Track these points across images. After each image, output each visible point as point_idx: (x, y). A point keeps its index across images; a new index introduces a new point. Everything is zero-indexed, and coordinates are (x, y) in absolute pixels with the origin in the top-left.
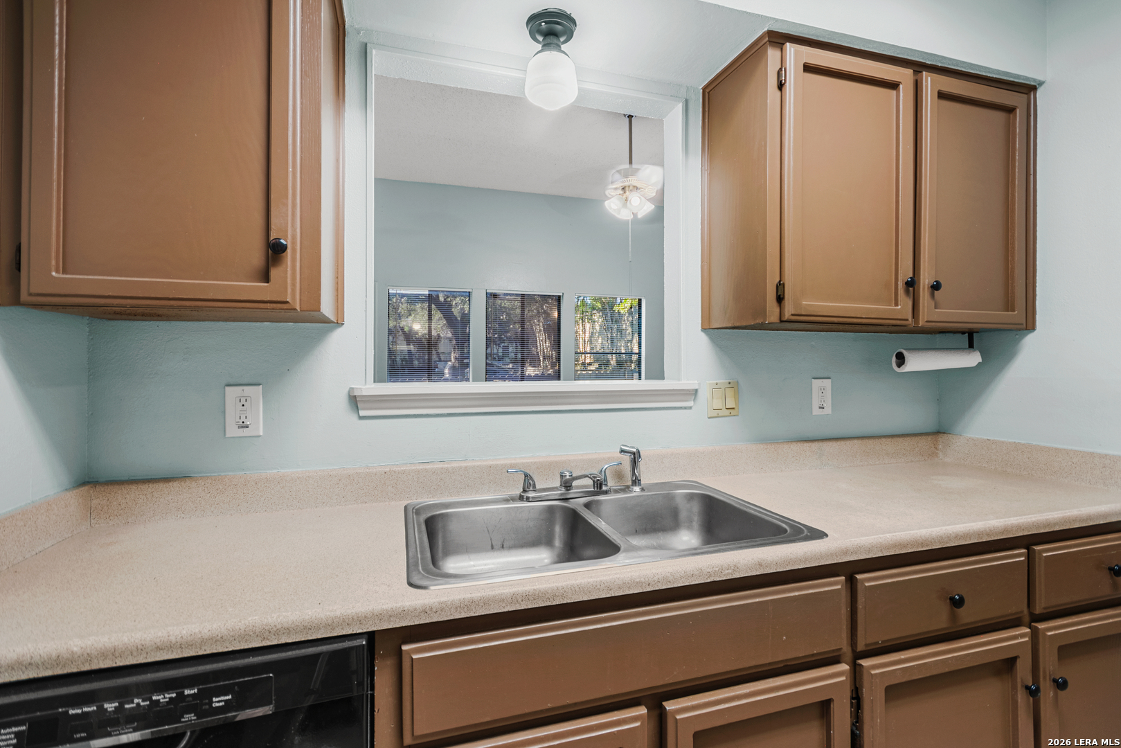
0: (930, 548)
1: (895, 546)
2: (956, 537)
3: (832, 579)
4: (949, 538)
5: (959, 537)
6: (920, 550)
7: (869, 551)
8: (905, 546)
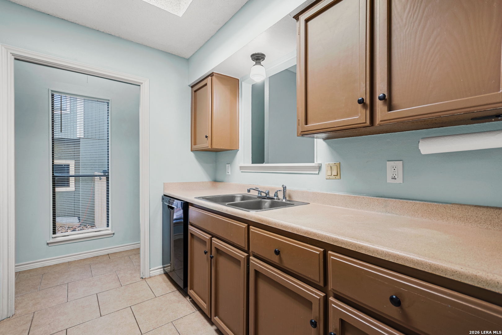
0: (271, 226)
1: (259, 220)
2: (281, 226)
3: (244, 224)
4: (279, 225)
5: (283, 226)
6: (267, 225)
7: (251, 218)
8: (262, 221)
